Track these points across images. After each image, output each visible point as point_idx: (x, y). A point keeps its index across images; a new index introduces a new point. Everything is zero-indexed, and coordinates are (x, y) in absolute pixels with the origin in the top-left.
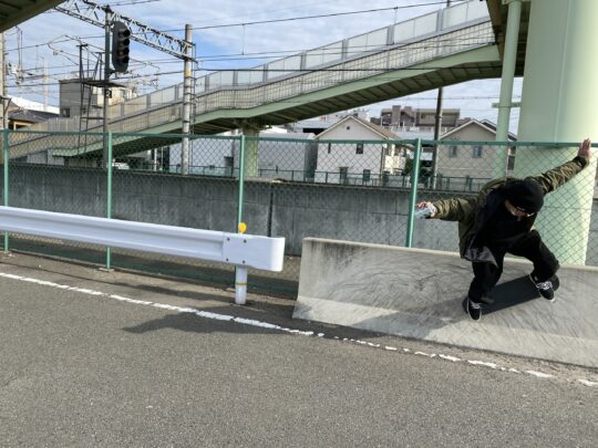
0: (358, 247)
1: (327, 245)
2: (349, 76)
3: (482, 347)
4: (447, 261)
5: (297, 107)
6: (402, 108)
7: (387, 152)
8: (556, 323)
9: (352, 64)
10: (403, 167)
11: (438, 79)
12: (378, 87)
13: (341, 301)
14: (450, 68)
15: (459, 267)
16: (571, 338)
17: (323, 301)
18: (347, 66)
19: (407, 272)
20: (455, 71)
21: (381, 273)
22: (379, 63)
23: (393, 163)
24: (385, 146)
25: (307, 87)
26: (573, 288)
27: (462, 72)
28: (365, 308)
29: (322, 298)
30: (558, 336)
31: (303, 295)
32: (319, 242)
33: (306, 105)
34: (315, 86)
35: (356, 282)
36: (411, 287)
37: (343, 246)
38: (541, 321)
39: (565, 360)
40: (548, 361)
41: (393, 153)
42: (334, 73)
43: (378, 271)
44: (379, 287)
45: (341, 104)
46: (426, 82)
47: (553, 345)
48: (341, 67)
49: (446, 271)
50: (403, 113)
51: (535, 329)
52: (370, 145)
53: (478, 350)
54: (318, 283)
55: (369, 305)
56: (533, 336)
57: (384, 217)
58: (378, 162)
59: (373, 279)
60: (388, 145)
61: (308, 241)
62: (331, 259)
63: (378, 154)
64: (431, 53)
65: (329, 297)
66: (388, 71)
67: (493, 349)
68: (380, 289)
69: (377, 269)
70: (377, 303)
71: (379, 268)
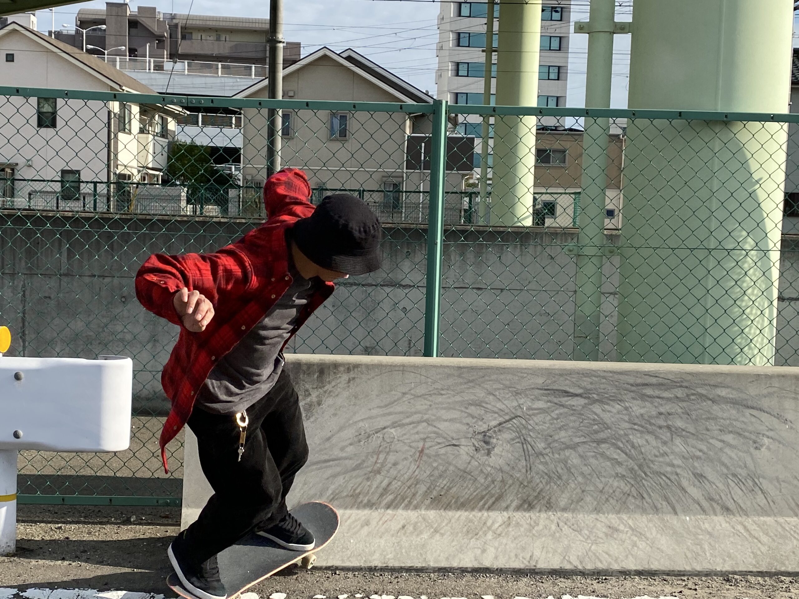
3: (632, 565)
4: (540, 381)
15: (567, 393)
16: (794, 520)
19: (455, 414)
21: (394, 425)
23: (139, 152)
24: (115, 106)
28: (364, 513)
35: (337, 453)
36: (466, 450)
44: (392, 458)
49: (540, 404)
50: (134, 24)
51: (727, 510)
52: (76, 103)
53: (625, 573)
55: (370, 505)
56: (725, 525)
58: (99, 145)
59: (375, 441)
60: (123, 107)
63: (98, 125)
67: (655, 566)
68: (395, 464)
69: (384, 415)
70: (390, 497)
71: (390, 414)
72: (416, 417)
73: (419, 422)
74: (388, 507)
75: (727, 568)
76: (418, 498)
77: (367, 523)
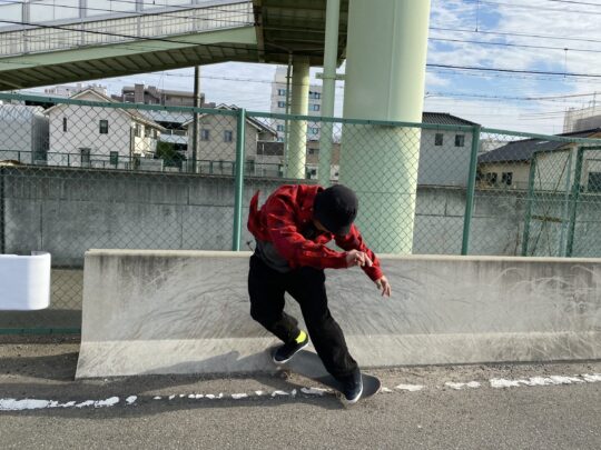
0: (176, 257)
1: (126, 259)
2: (91, 39)
5: (20, 71)
6: (146, 87)
7: (137, 133)
8: (410, 322)
9: (95, 25)
10: (154, 149)
11: (194, 57)
12: (128, 57)
13: (153, 338)
14: (207, 46)
16: (424, 336)
17: (124, 343)
18: (87, 27)
20: (212, 49)
21: (210, 291)
22: (128, 29)
23: (143, 145)
24: (134, 125)
25: (33, 47)
26: (423, 282)
27: (218, 52)
28: (192, 341)
29: (122, 339)
30: (412, 336)
31: (90, 339)
32: (113, 256)
33: (33, 69)
34: (44, 46)
35: (175, 307)
37: (153, 258)
38: (396, 323)
39: (422, 362)
40: (408, 366)
41: (143, 133)
42: (71, 34)
43: (207, 288)
44: (209, 309)
45: (82, 72)
46: (181, 58)
47: (410, 347)
48: (80, 27)
50: (146, 93)
51: (390, 331)
54: (114, 317)
55: (196, 337)
56: (389, 340)
57: (173, 208)
59: (199, 300)
61: (93, 256)
62: (135, 279)
64: (188, 26)
65: (134, 336)
66: (139, 39)
68: (211, 313)
69: (204, 285)
70: (207, 332)
71: (208, 284)
72: (223, 286)
73: (225, 289)
74: (206, 337)
75: (390, 364)
76: (224, 331)
77: (193, 347)
